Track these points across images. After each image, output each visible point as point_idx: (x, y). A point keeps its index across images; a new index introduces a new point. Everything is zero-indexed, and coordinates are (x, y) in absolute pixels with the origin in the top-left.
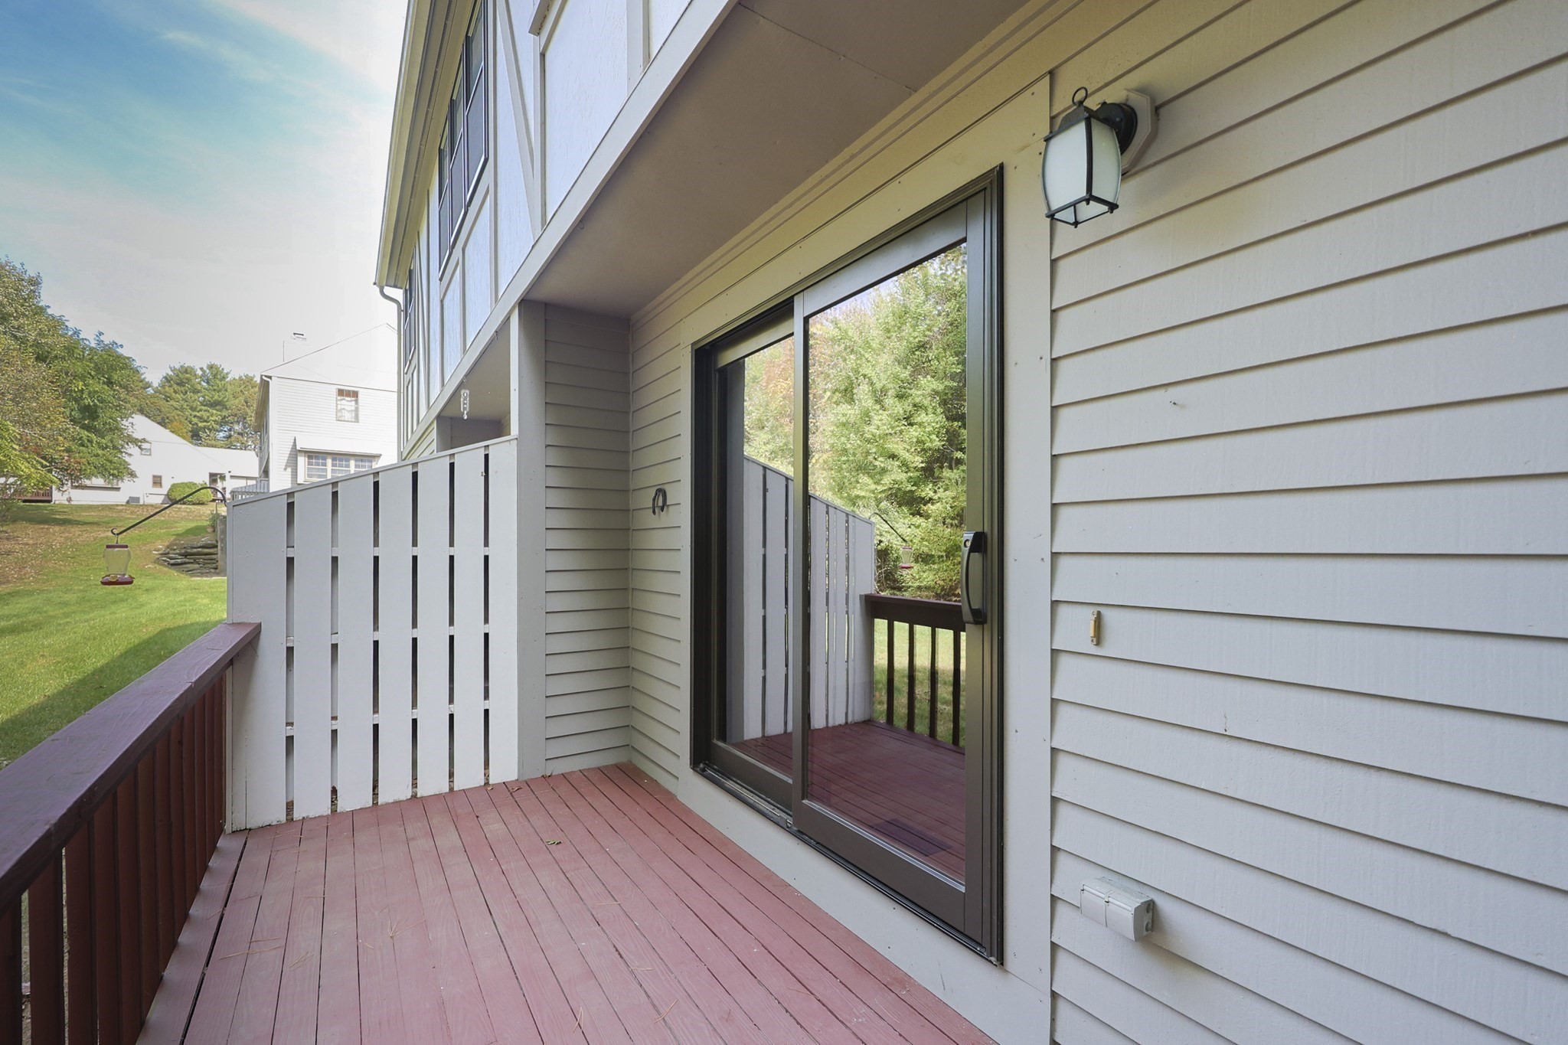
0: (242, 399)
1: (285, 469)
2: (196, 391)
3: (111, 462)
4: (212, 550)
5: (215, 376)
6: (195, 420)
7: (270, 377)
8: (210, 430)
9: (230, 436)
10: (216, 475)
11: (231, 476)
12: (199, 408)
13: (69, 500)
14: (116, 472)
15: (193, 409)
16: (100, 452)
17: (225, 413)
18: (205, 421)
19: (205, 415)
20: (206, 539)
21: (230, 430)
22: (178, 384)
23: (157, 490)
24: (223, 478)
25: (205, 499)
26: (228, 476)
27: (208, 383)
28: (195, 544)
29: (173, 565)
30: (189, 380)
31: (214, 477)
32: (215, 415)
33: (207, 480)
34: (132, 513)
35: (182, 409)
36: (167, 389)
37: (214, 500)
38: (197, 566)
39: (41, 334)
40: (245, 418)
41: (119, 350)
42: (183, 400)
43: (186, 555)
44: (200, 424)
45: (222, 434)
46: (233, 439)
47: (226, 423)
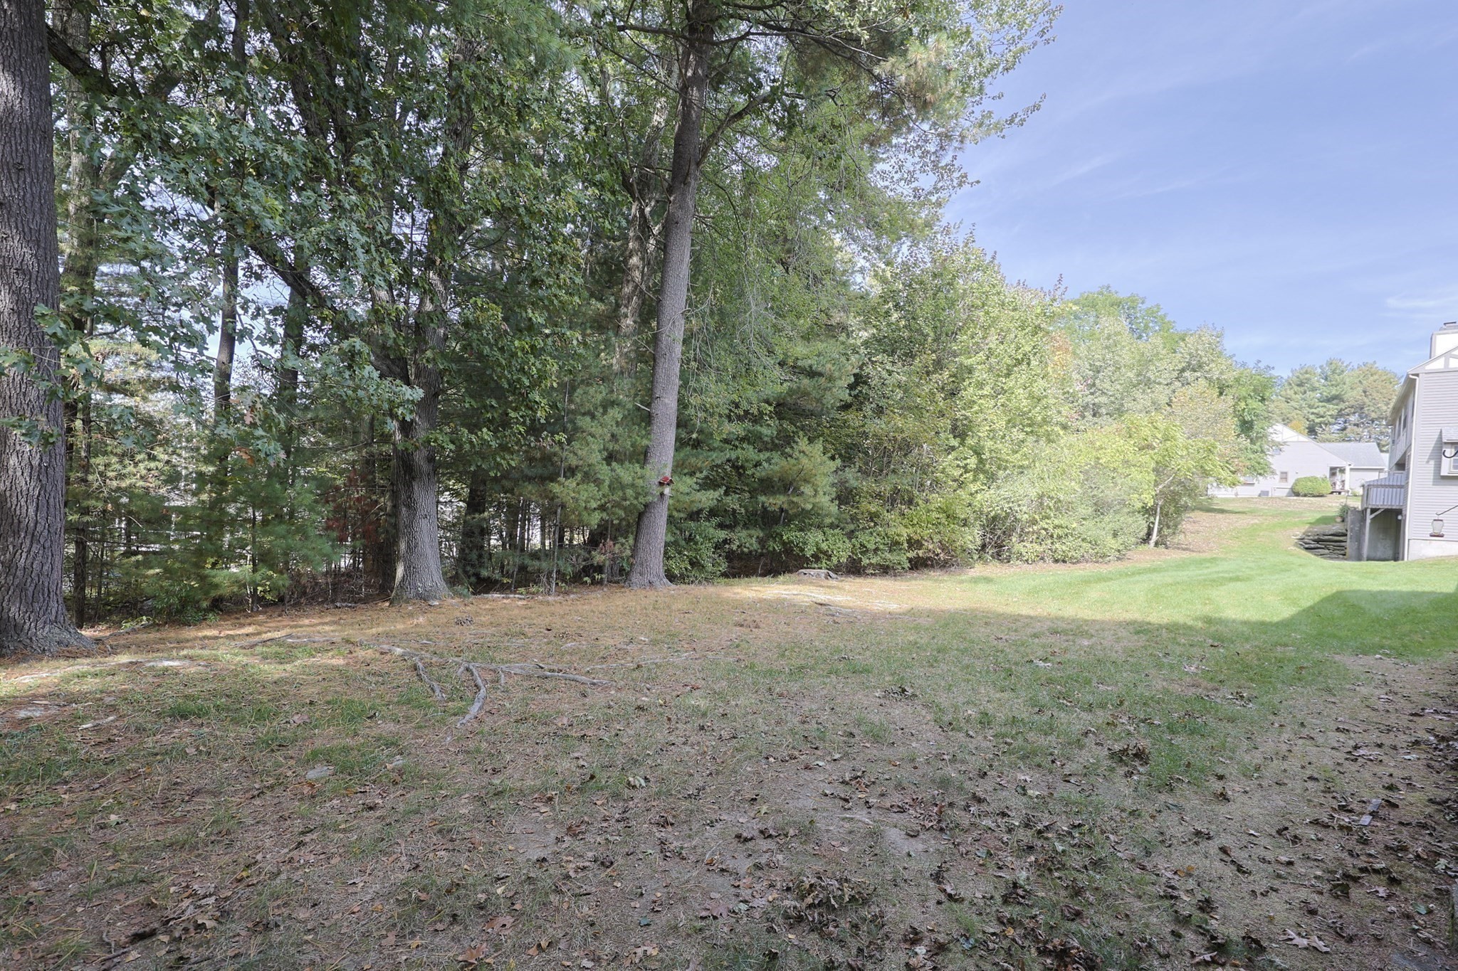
0: (1360, 389)
1: (1428, 462)
2: (1314, 389)
3: (1259, 463)
4: (1341, 538)
5: (1334, 372)
6: (1312, 417)
7: (1417, 375)
8: (1326, 424)
9: (1344, 429)
10: (1335, 468)
11: (1351, 469)
12: (1317, 404)
13: (1236, 494)
14: (1262, 471)
15: (1310, 407)
16: (1252, 456)
17: (1342, 406)
18: (1322, 417)
19: (1321, 411)
20: (1338, 528)
21: (1345, 422)
22: (1298, 385)
23: (1284, 485)
24: (1342, 471)
25: (1324, 492)
26: (1348, 469)
27: (1326, 379)
28: (1327, 532)
29: (1307, 549)
30: (1308, 379)
31: (1333, 472)
32: (1332, 409)
33: (1328, 474)
34: (1265, 504)
35: (1301, 408)
36: (1288, 392)
37: (1332, 493)
38: (1327, 551)
39: (1221, 373)
40: (1362, 408)
41: (1272, 372)
42: (1302, 399)
43: (1318, 541)
44: (1317, 420)
45: (1337, 427)
46: (1348, 430)
47: (1341, 416)
